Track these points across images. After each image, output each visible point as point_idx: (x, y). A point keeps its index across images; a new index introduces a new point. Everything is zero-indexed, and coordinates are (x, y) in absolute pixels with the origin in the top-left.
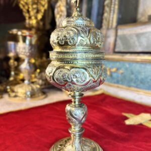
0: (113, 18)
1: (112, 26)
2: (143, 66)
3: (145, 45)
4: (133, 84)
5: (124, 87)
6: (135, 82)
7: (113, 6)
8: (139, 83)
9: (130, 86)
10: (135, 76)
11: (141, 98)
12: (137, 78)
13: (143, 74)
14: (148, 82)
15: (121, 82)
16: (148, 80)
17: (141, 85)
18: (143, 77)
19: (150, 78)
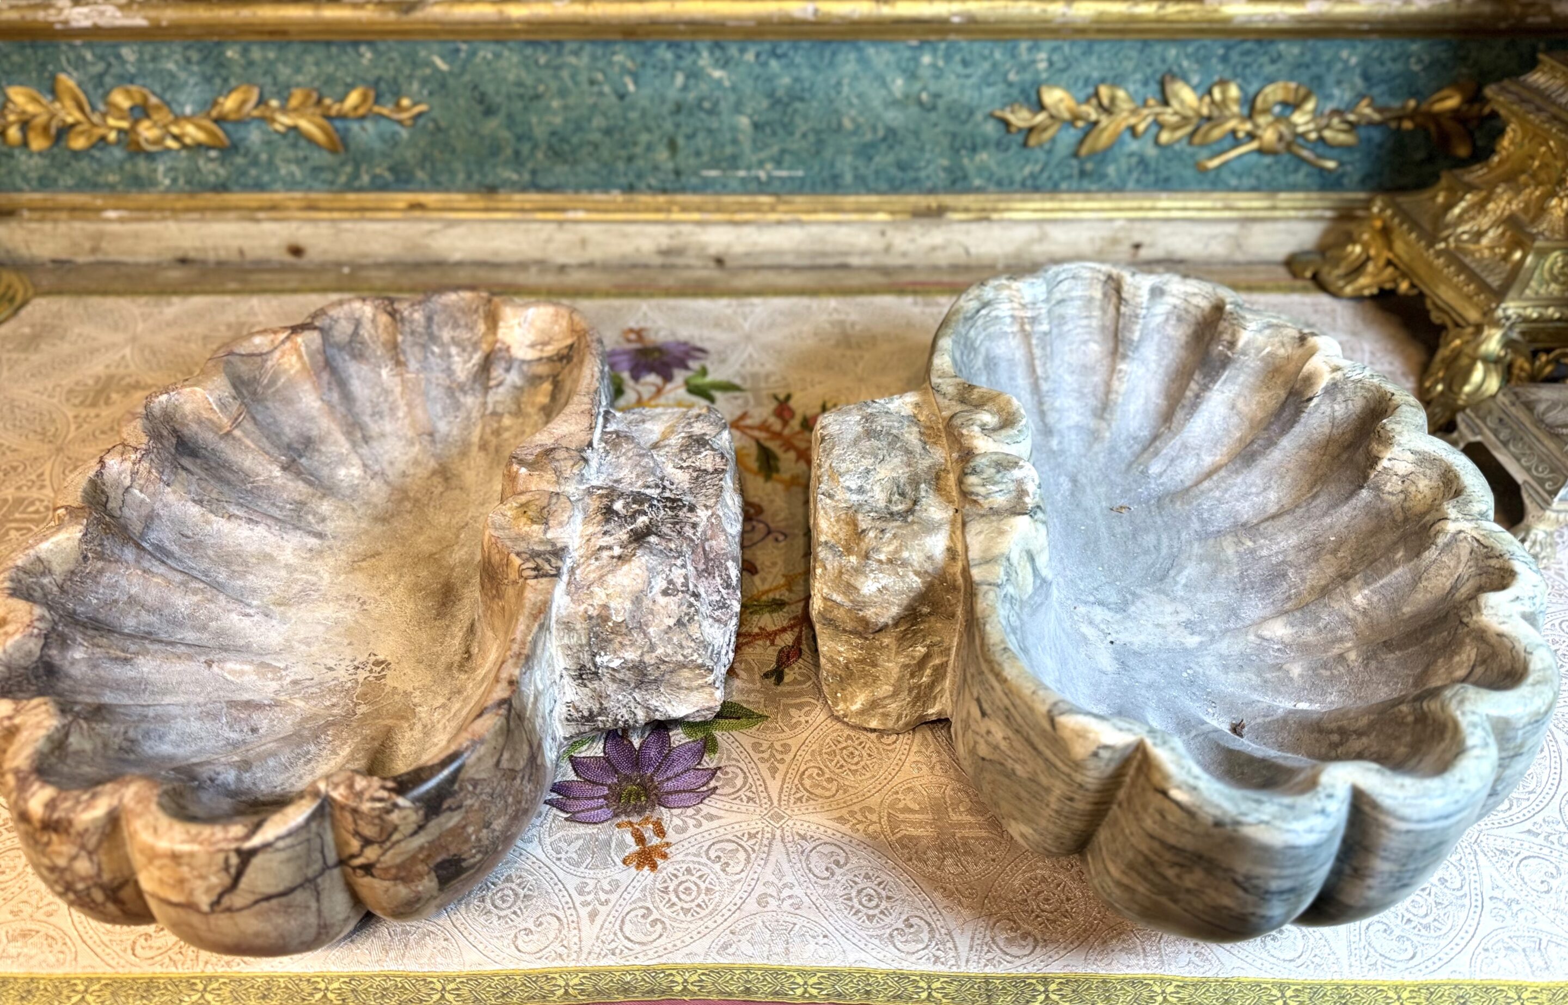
4: (510, 174)
5: (458, 198)
6: (517, 160)
8: (540, 158)
9: (492, 190)
10: (511, 121)
11: (584, 243)
12: (524, 136)
13: (555, 103)
14: (596, 146)
16: (596, 136)
17: (561, 170)
18: (557, 120)
19: (598, 121)
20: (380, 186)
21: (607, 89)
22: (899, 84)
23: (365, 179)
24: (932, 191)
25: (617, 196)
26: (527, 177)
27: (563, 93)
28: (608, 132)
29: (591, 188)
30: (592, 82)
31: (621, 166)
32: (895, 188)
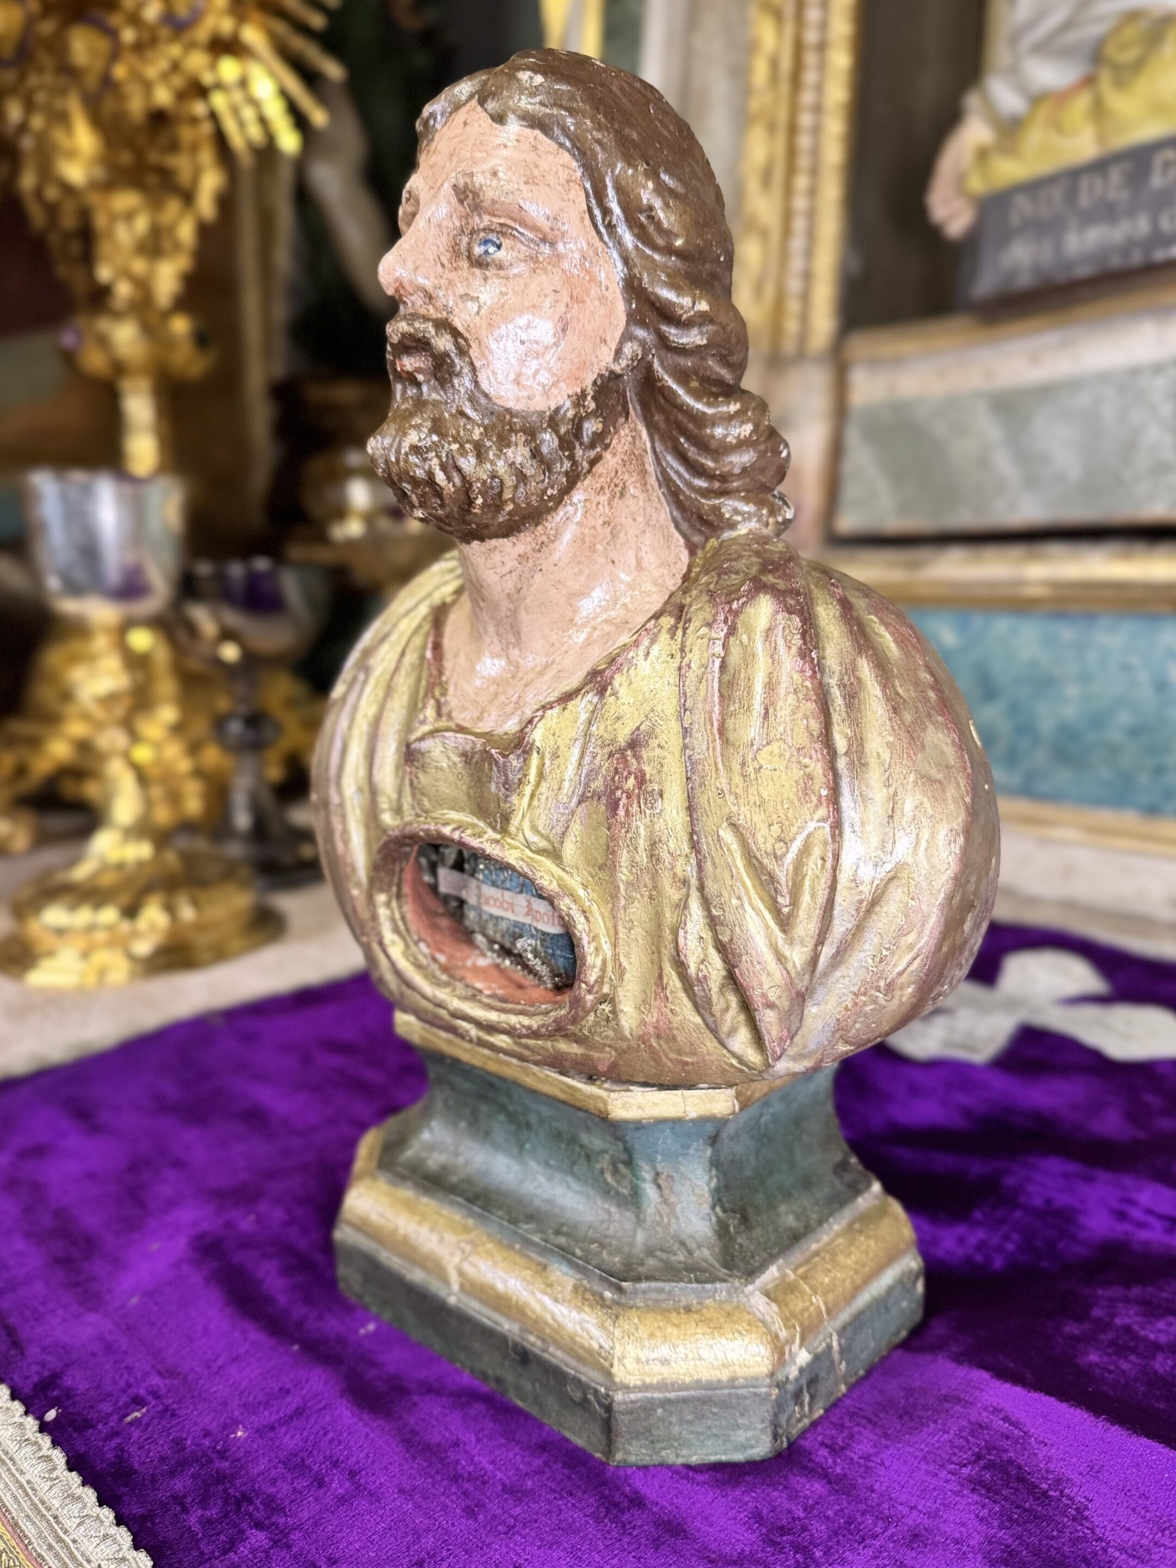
0: (808, 276)
1: (803, 336)
2: (1067, 633)
3: (1075, 473)
7: (802, 182)
8: (1040, 757)
10: (1014, 709)
11: (1068, 872)
12: (1026, 729)
13: (1073, 691)
14: (1113, 750)
16: (1115, 735)
17: (1064, 777)
18: (1070, 712)
19: (1125, 718)
21: (1143, 677)
25: (1129, 819)
26: (1016, 779)
27: (1085, 678)
28: (1135, 732)
29: (1098, 802)
30: (1126, 668)
31: (1144, 779)
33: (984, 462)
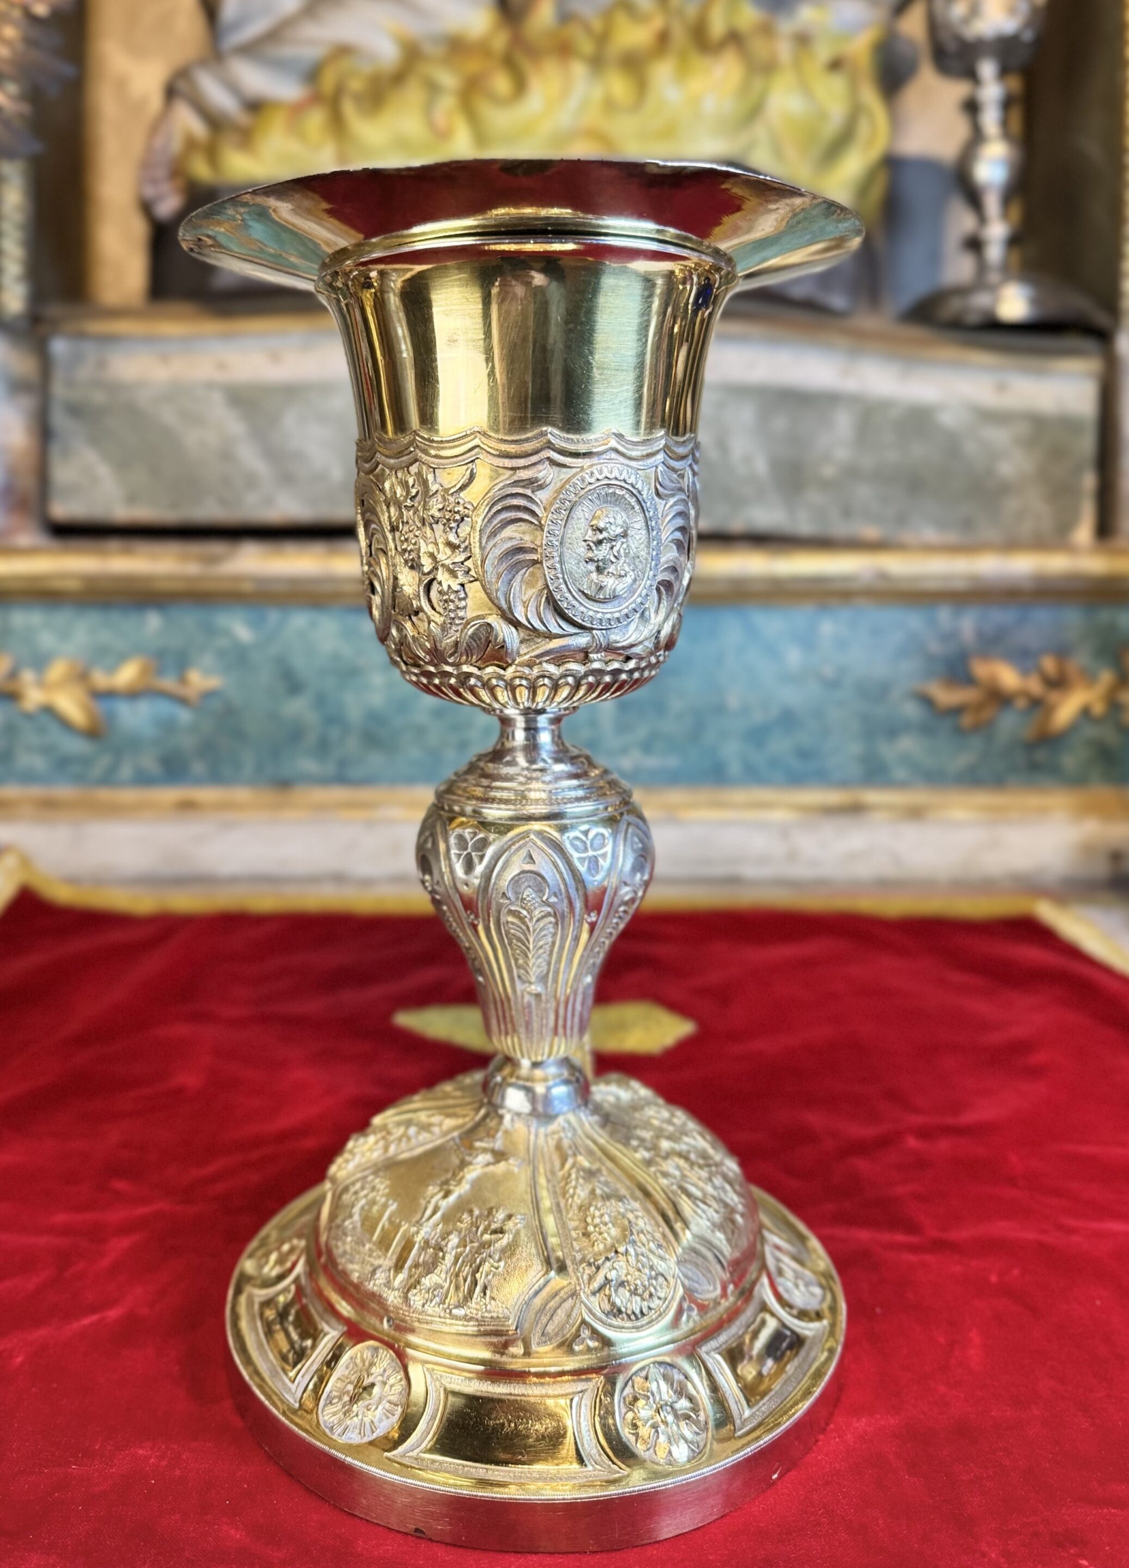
4: (308, 765)
5: (241, 794)
6: (323, 748)
8: (352, 744)
9: (284, 784)
10: (320, 701)
12: (334, 719)
14: (420, 731)
15: (198, 767)
17: (376, 760)
20: (143, 780)
22: (794, 657)
23: (126, 771)
24: (844, 784)
26: (330, 769)
29: (411, 781)
32: (796, 780)
33: (227, 455)
